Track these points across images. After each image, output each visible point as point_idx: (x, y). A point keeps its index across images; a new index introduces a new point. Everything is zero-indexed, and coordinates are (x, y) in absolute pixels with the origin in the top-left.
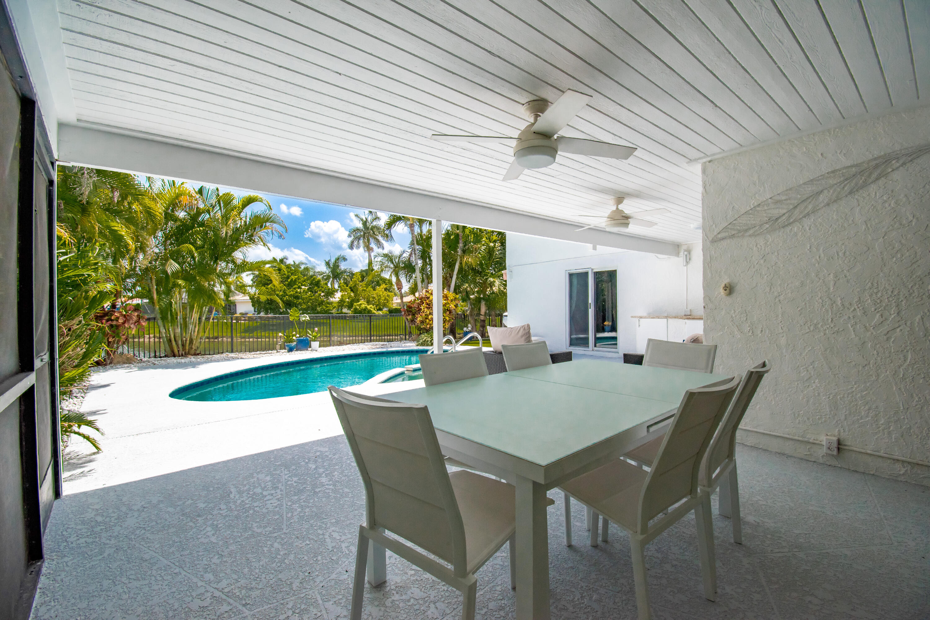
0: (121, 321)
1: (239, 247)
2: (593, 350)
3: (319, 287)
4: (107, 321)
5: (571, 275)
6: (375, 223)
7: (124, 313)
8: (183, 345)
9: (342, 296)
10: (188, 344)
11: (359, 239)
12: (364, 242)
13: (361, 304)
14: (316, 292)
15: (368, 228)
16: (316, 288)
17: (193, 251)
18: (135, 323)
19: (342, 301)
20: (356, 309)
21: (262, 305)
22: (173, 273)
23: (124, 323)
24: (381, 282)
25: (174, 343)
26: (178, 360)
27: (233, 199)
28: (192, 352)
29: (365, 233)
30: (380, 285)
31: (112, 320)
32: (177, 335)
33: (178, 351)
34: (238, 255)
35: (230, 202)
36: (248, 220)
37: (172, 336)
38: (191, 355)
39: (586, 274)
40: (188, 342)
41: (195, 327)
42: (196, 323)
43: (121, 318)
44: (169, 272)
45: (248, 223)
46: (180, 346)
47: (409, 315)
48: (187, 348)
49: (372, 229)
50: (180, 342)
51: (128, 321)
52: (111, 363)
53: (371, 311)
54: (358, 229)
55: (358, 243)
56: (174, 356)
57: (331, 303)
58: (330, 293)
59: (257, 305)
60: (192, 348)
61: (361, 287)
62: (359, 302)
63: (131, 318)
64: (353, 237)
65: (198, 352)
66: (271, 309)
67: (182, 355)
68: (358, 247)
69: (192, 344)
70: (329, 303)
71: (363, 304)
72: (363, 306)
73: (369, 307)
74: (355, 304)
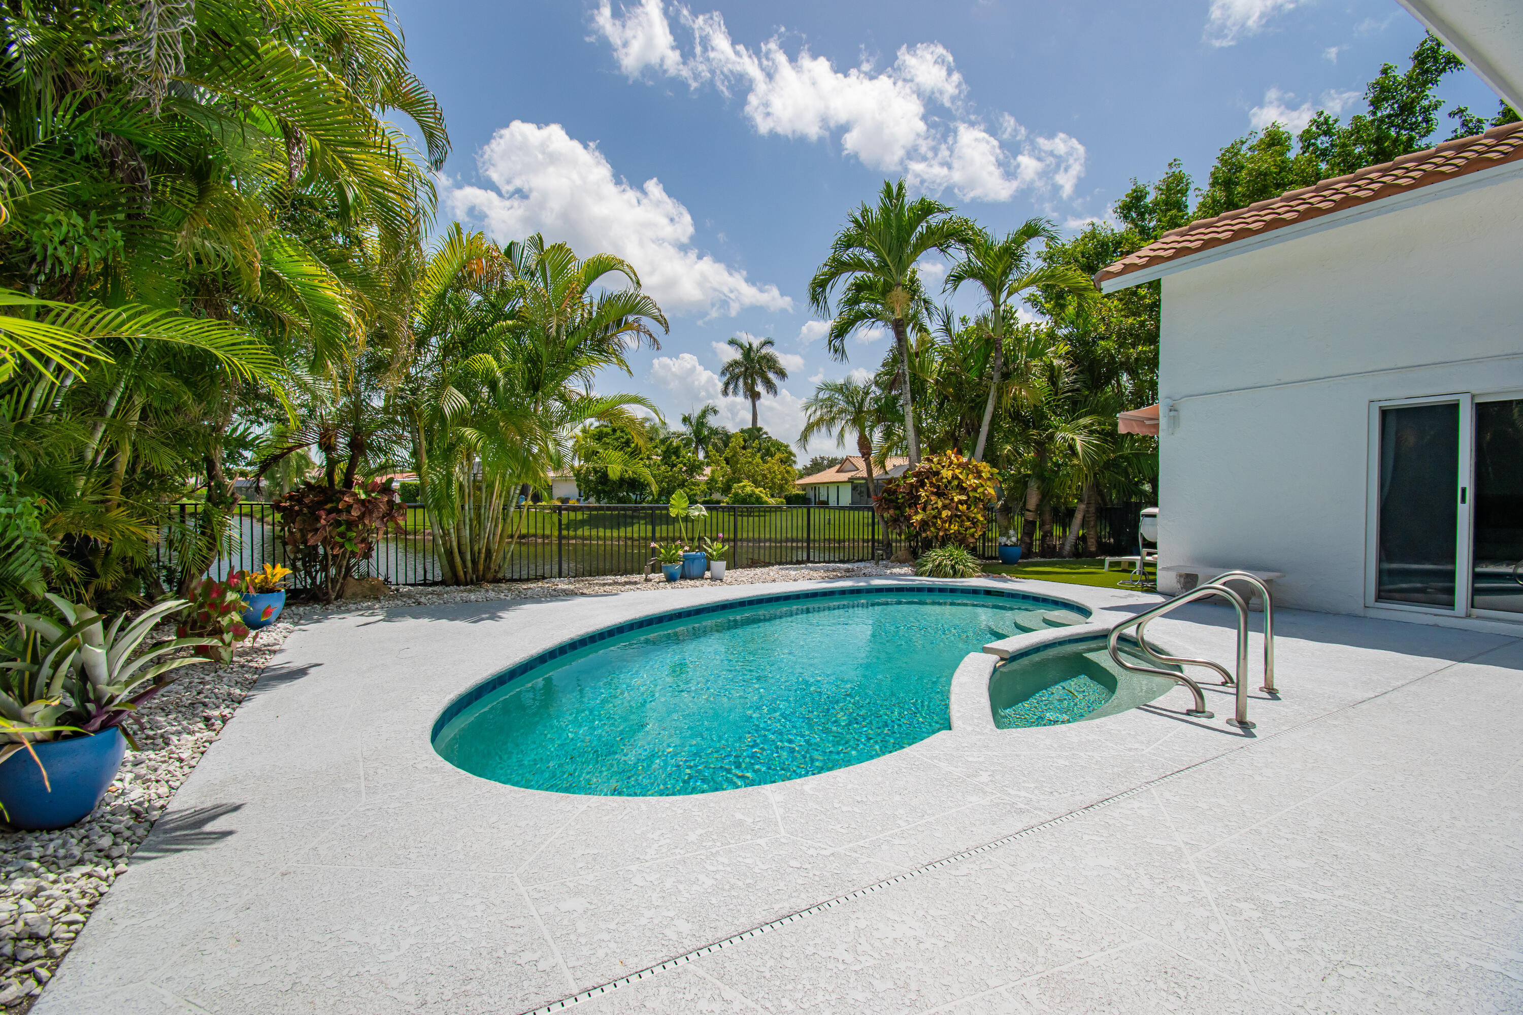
0: (355, 513)
1: (578, 368)
2: (1468, 616)
3: (678, 457)
4: (329, 512)
5: (1385, 413)
6: (764, 351)
7: (363, 496)
8: (474, 562)
9: (713, 472)
10: (482, 561)
11: (737, 380)
12: (745, 383)
13: (744, 486)
14: (674, 465)
15: (752, 361)
16: (674, 458)
17: (493, 370)
18: (384, 517)
19: (712, 480)
20: (736, 494)
21: (592, 485)
22: (454, 414)
23: (361, 517)
24: (772, 449)
25: (458, 559)
26: (465, 595)
27: (569, 262)
28: (490, 576)
29: (747, 369)
30: (772, 456)
31: (339, 512)
32: (463, 541)
33: (465, 573)
34: (575, 385)
35: (565, 267)
36: (595, 308)
37: (455, 544)
38: (488, 582)
39: (1453, 409)
40: (483, 556)
41: (496, 526)
42: (497, 518)
43: (355, 506)
44: (447, 411)
45: (594, 314)
46: (469, 564)
47: (889, 508)
48: (481, 567)
49: (758, 362)
50: (469, 557)
51: (371, 512)
52: (338, 596)
53: (761, 497)
54: (736, 363)
55: (736, 386)
56: (458, 583)
57: (696, 484)
58: (694, 468)
59: (583, 486)
60: (489, 569)
61: (744, 458)
62: (740, 482)
63: (376, 506)
64: (728, 375)
65: (500, 575)
66: (604, 492)
67: (472, 583)
68: (735, 393)
69: (491, 558)
70: (695, 484)
71: (747, 487)
72: (748, 490)
73: (757, 491)
74: (735, 485)
